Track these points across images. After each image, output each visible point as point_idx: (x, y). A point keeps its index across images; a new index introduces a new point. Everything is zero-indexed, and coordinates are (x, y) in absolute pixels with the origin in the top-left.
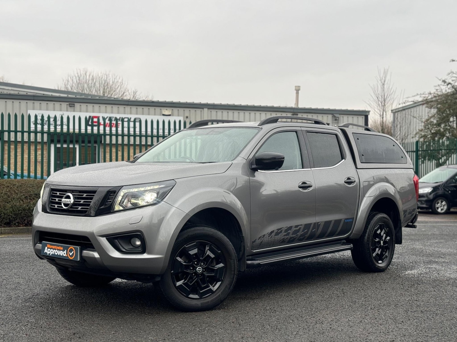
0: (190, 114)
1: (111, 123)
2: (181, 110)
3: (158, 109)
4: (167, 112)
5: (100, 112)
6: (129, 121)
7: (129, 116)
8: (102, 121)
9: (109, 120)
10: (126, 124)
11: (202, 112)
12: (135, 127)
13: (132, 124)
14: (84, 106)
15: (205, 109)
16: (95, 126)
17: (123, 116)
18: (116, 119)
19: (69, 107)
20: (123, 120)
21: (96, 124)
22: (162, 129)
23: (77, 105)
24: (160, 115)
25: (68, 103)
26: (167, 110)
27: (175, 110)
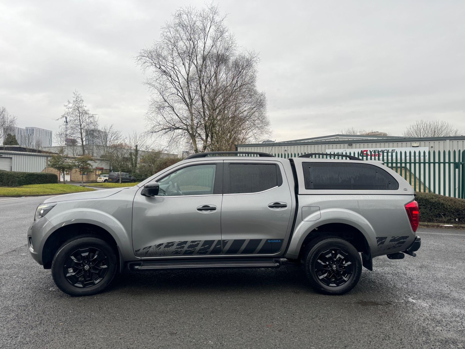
0: (434, 145)
1: (375, 154)
2: (427, 143)
3: (409, 143)
4: (415, 145)
5: (368, 148)
6: (388, 152)
7: (388, 149)
8: (369, 153)
9: (374, 152)
10: (385, 154)
11: (445, 142)
12: (392, 156)
13: (390, 154)
14: (358, 145)
15: (447, 140)
16: (365, 156)
17: (384, 149)
18: (378, 152)
19: (349, 146)
20: (383, 152)
21: (365, 155)
22: (409, 156)
23: (354, 145)
24: (411, 147)
25: (348, 144)
26: (415, 143)
27: (422, 143)
